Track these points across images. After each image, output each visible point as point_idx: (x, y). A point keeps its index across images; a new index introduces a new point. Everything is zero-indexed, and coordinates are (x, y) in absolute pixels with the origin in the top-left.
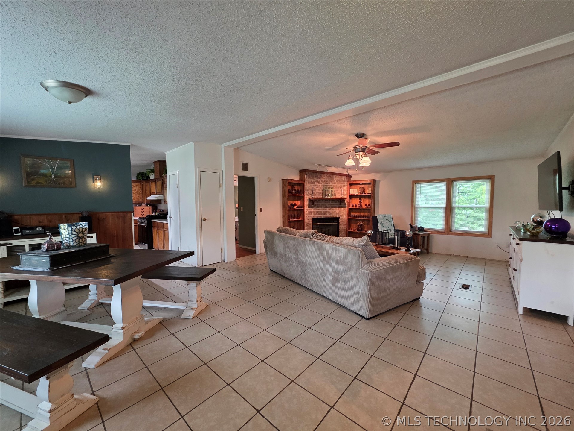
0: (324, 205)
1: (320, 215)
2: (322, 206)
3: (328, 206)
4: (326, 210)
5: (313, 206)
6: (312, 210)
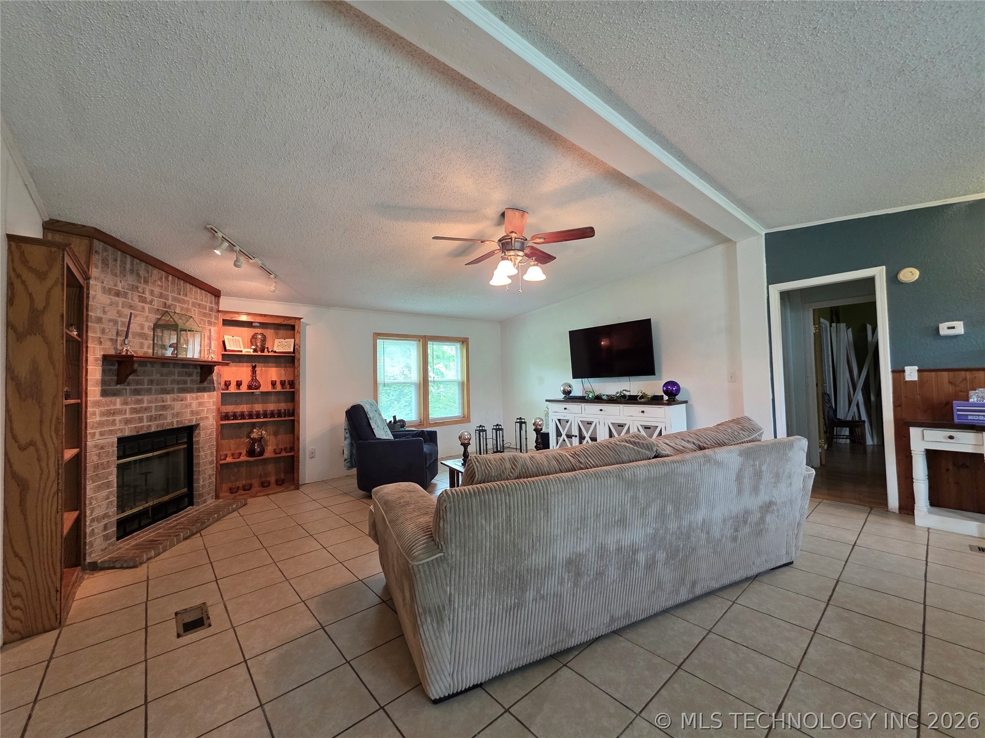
0: (158, 385)
1: (145, 423)
2: (151, 389)
3: (169, 386)
4: (163, 401)
5: (119, 386)
6: (115, 405)
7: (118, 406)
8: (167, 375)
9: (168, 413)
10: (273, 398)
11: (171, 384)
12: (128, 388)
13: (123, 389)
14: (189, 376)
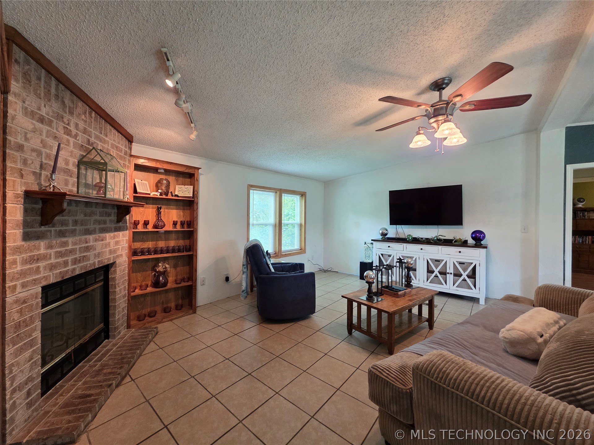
0: (82, 225)
1: (70, 267)
2: (75, 230)
3: (91, 227)
4: (87, 242)
5: (43, 228)
6: (39, 249)
7: (42, 251)
8: (90, 215)
9: (91, 254)
10: (173, 236)
11: (94, 224)
12: (53, 229)
13: (48, 231)
14: (108, 216)
